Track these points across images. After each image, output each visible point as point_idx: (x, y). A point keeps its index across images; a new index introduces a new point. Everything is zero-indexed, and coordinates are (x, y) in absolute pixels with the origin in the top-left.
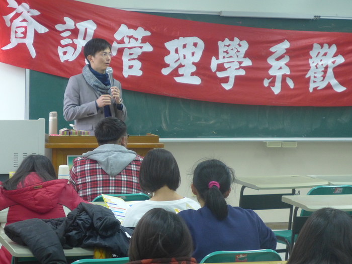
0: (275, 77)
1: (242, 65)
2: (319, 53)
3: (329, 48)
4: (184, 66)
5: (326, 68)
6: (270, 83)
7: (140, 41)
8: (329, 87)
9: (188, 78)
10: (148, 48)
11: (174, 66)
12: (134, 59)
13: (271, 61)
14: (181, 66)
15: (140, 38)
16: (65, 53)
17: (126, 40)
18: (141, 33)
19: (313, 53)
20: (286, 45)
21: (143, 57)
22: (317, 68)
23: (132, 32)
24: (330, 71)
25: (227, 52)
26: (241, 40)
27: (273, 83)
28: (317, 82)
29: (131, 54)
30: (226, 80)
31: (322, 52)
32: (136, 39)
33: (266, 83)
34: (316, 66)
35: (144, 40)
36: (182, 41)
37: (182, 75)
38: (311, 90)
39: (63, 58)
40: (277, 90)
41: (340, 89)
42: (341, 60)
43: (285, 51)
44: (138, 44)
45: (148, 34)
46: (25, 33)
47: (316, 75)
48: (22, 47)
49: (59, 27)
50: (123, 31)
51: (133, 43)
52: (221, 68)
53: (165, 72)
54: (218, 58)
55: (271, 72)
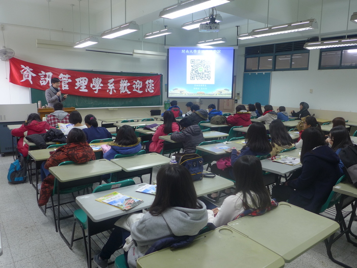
1: (100, 86)
2: (123, 82)
3: (125, 81)
8: (126, 92)
9: (84, 90)
10: (70, 81)
11: (79, 86)
12: (66, 84)
13: (109, 84)
14: (81, 86)
16: (42, 82)
17: (63, 78)
18: (67, 76)
19: (121, 82)
20: (113, 80)
21: (69, 84)
23: (64, 76)
24: (126, 87)
25: (95, 82)
26: (99, 78)
27: (110, 91)
28: (122, 91)
29: (64, 83)
30: (95, 90)
33: (108, 91)
34: (122, 86)
35: (69, 78)
36: (81, 78)
37: (82, 89)
38: (121, 93)
39: (42, 84)
40: (111, 93)
41: (129, 93)
42: (129, 84)
43: (113, 82)
44: (67, 79)
45: (70, 76)
46: (28, 76)
47: (122, 89)
48: (27, 81)
49: (40, 74)
50: (61, 76)
51: (65, 79)
53: (76, 88)
54: (92, 84)
55: (109, 88)
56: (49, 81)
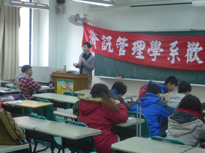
0: (172, 56)
1: (159, 51)
2: (191, 46)
3: (196, 44)
4: (138, 52)
5: (194, 53)
6: (170, 59)
7: (124, 42)
8: (195, 61)
9: (140, 57)
10: (127, 45)
11: (135, 51)
12: (123, 49)
13: (171, 49)
14: (137, 52)
15: (124, 41)
16: (103, 48)
17: (120, 42)
18: (125, 40)
19: (189, 46)
20: (176, 42)
21: (126, 48)
22: (190, 53)
23: (122, 39)
24: (196, 54)
25: (153, 46)
26: (158, 41)
27: (171, 59)
28: (190, 59)
29: (122, 47)
30: (153, 57)
31: (193, 45)
32: (123, 42)
33: (169, 59)
34: (189, 52)
35: (126, 42)
36: (138, 42)
37: (138, 55)
38: (187, 62)
39: (103, 49)
40: (173, 62)
41: (200, 62)
42: (201, 49)
43: (176, 45)
44: (124, 44)
45: (127, 40)
46: (94, 41)
47: (189, 56)
49: (102, 39)
50: (119, 39)
52: (151, 52)
54: (150, 49)
55: (171, 54)
56: (108, 46)
